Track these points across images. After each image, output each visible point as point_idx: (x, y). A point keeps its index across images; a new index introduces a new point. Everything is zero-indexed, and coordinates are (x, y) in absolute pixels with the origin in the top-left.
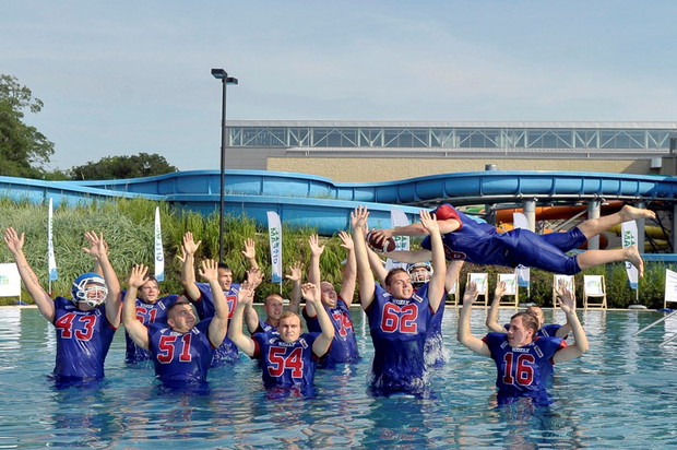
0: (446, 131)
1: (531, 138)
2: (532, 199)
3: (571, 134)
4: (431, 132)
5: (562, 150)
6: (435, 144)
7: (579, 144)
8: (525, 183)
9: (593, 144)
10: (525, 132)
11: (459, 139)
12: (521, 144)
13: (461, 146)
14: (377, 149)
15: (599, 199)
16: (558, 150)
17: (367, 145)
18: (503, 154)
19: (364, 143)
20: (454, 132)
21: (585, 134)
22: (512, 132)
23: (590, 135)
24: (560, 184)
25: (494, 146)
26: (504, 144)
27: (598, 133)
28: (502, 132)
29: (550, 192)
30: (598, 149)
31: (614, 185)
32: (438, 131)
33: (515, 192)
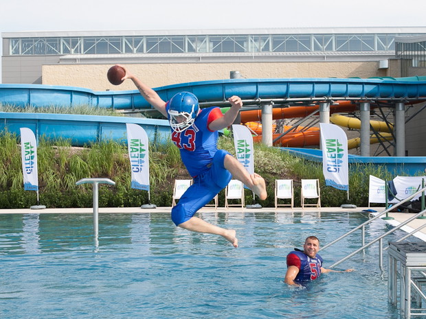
0: (201, 38)
1: (275, 43)
2: (269, 103)
3: (310, 38)
4: (187, 39)
5: (302, 54)
6: (191, 49)
7: (317, 48)
8: (263, 89)
9: (329, 48)
10: (270, 38)
11: (211, 45)
12: (266, 48)
13: (214, 51)
14: (140, 55)
15: (328, 101)
16: (298, 54)
17: (131, 52)
18: (251, 57)
19: (128, 50)
20: (207, 39)
21: (323, 38)
22: (258, 38)
23: (326, 40)
24: (293, 88)
25: (243, 51)
26: (252, 49)
27: (333, 38)
28: (250, 38)
29: (284, 96)
30: (334, 52)
31: (342, 88)
32: (193, 38)
33: (254, 97)
